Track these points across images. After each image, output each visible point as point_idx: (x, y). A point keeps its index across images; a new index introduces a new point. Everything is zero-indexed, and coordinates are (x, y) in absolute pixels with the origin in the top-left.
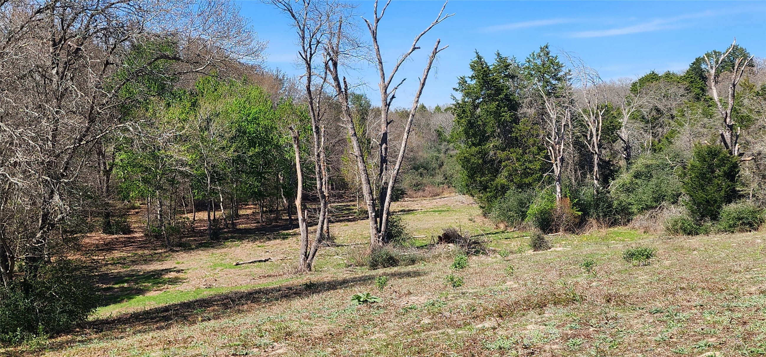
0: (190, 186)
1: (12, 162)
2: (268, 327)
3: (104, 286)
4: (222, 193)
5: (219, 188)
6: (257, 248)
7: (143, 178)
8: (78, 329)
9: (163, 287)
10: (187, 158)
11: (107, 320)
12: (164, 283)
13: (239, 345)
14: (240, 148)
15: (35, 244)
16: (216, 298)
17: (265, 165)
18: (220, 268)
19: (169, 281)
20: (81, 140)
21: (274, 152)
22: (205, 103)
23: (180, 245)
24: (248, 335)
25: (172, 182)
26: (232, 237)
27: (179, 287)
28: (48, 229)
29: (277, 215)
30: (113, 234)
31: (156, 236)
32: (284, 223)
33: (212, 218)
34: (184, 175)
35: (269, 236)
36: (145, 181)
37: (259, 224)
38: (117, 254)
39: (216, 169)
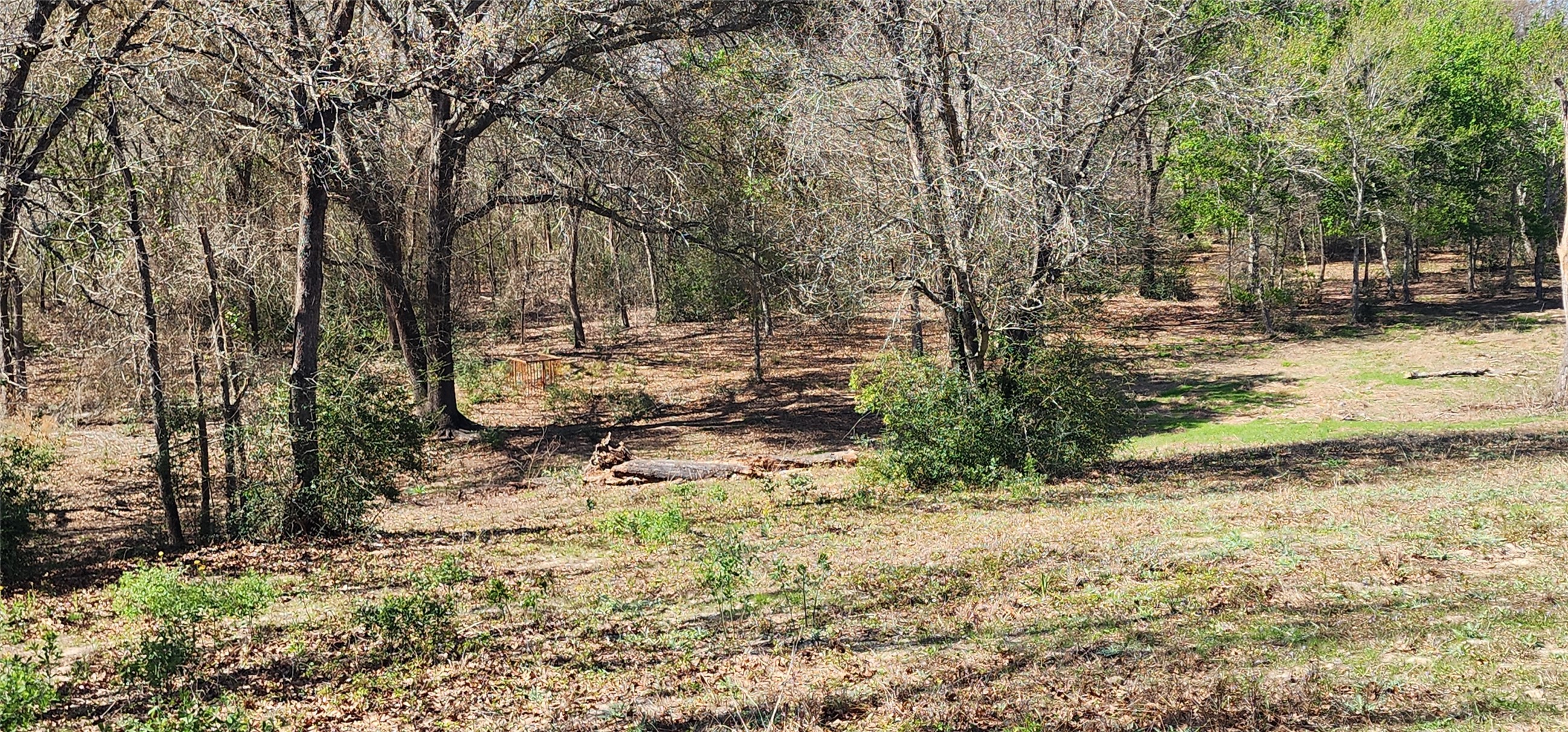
0: (1320, 208)
1: (990, 150)
2: (1492, 509)
3: (1140, 398)
4: (1389, 225)
5: (1379, 212)
6: (1459, 346)
7: (1223, 188)
8: (1095, 473)
9: (1255, 411)
10: (1319, 149)
11: (1148, 463)
12: (1258, 401)
13: (1427, 538)
14: (1433, 126)
15: (1025, 305)
16: (1369, 441)
17: (1488, 166)
18: (1375, 382)
19: (1267, 400)
20: (1115, 107)
21: (1510, 137)
22: (1362, 28)
23: (1291, 329)
24: (1447, 521)
25: (1281, 197)
26: (1403, 320)
27: (1286, 413)
28: (1048, 280)
29: (1507, 277)
30: (1159, 299)
31: (1243, 309)
32: (1523, 295)
33: (1361, 277)
34: (1309, 184)
35: (1487, 322)
36: (1228, 194)
37: (1466, 296)
38: (1164, 339)
39: (1377, 173)
